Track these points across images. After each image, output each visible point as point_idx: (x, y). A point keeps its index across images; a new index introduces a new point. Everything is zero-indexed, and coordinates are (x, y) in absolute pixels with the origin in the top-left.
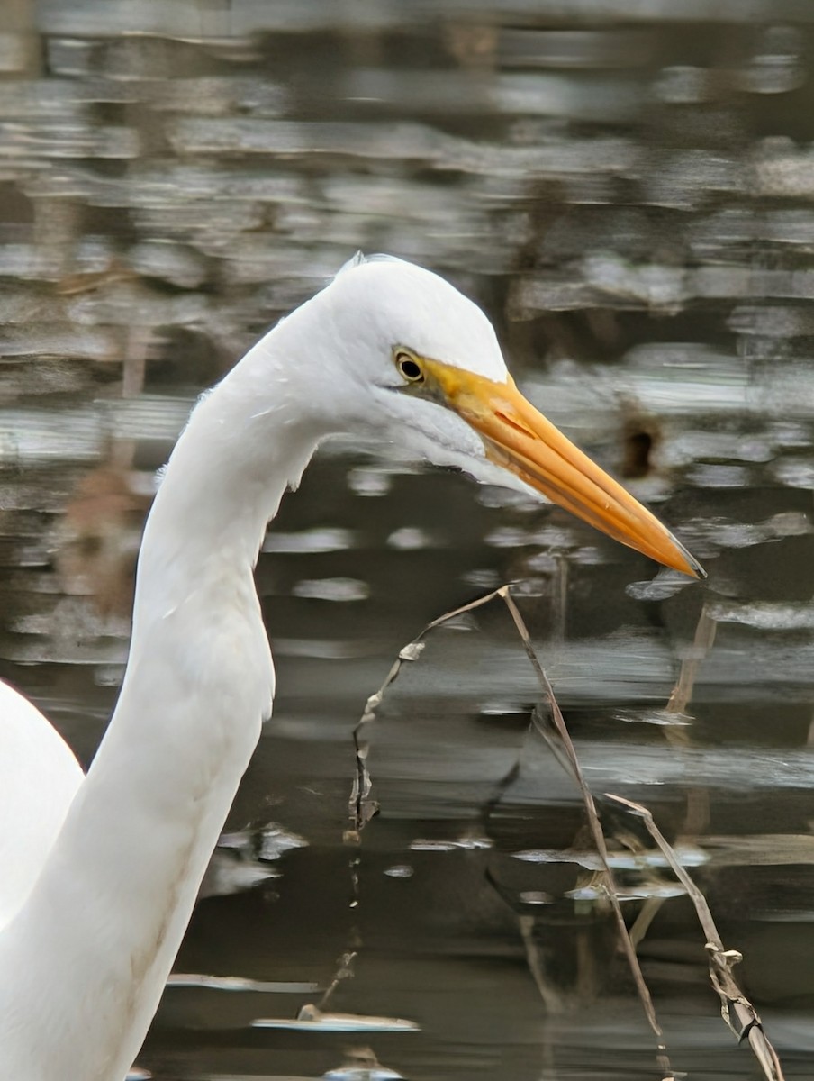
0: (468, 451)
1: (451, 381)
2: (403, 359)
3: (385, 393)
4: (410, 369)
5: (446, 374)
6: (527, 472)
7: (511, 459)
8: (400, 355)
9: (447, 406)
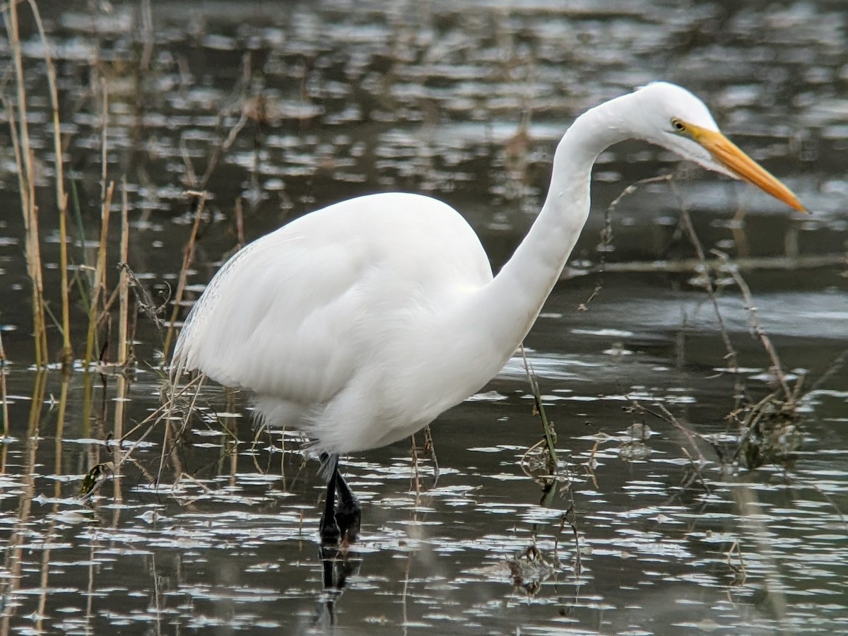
0: (703, 157)
1: (697, 132)
2: (676, 123)
3: (667, 134)
4: (679, 126)
5: (695, 130)
6: (729, 167)
7: (719, 160)
8: (675, 121)
9: (695, 141)
